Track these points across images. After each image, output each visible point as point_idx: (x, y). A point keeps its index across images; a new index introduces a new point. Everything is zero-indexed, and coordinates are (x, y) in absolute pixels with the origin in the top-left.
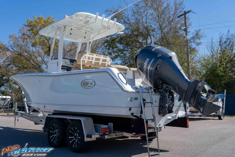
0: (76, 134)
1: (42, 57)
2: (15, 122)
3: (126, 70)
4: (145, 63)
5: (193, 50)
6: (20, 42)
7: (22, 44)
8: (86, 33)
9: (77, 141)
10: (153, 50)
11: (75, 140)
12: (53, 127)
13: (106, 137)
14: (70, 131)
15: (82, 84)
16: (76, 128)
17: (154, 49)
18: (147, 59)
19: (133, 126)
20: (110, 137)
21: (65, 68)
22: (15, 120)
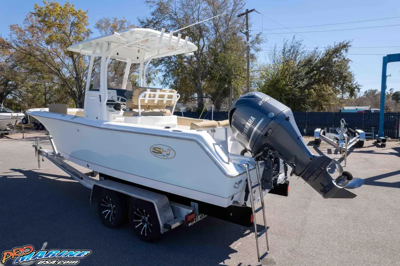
0: (143, 217)
1: (61, 58)
2: (39, 163)
3: (214, 126)
4: (247, 123)
5: (253, 57)
6: (28, 37)
7: (30, 39)
8: (139, 51)
9: (145, 226)
10: (260, 104)
11: (142, 226)
12: (105, 199)
13: (190, 224)
14: (135, 212)
15: (152, 150)
16: (144, 211)
17: (261, 102)
18: (252, 117)
19: (231, 214)
20: (194, 222)
21: (112, 104)
22: (39, 161)
